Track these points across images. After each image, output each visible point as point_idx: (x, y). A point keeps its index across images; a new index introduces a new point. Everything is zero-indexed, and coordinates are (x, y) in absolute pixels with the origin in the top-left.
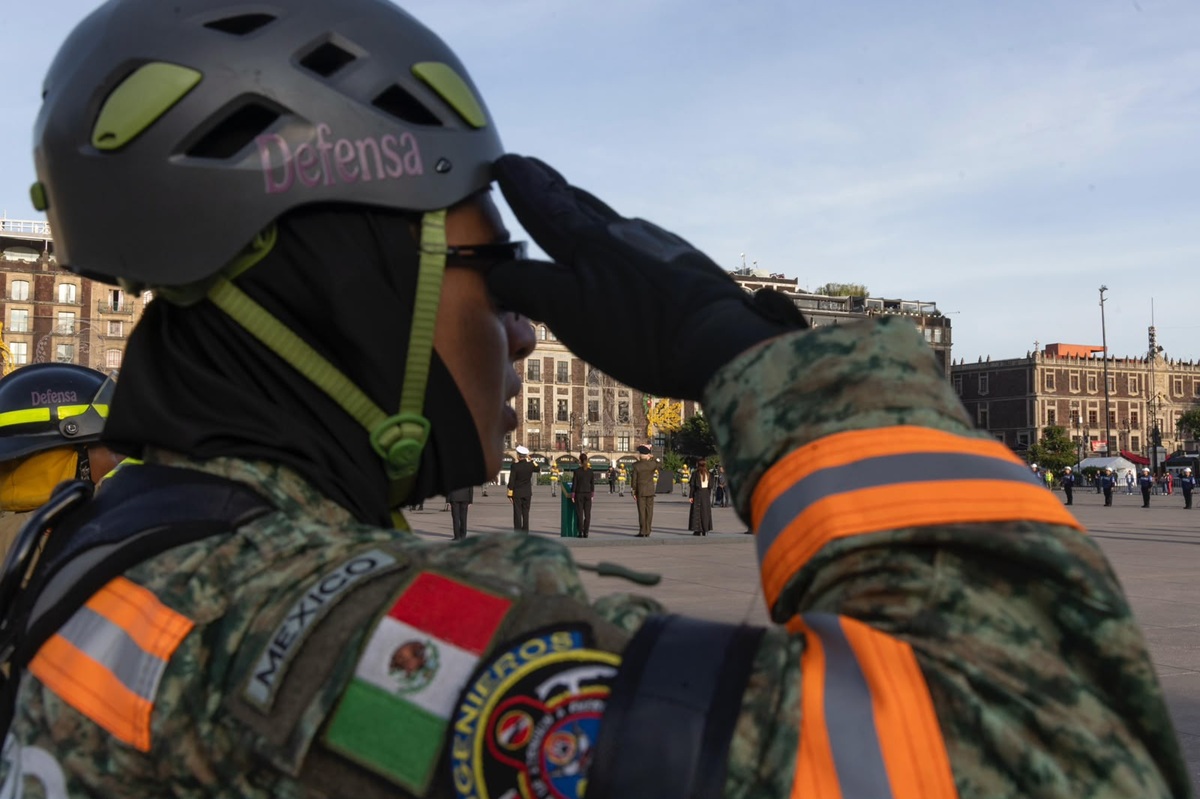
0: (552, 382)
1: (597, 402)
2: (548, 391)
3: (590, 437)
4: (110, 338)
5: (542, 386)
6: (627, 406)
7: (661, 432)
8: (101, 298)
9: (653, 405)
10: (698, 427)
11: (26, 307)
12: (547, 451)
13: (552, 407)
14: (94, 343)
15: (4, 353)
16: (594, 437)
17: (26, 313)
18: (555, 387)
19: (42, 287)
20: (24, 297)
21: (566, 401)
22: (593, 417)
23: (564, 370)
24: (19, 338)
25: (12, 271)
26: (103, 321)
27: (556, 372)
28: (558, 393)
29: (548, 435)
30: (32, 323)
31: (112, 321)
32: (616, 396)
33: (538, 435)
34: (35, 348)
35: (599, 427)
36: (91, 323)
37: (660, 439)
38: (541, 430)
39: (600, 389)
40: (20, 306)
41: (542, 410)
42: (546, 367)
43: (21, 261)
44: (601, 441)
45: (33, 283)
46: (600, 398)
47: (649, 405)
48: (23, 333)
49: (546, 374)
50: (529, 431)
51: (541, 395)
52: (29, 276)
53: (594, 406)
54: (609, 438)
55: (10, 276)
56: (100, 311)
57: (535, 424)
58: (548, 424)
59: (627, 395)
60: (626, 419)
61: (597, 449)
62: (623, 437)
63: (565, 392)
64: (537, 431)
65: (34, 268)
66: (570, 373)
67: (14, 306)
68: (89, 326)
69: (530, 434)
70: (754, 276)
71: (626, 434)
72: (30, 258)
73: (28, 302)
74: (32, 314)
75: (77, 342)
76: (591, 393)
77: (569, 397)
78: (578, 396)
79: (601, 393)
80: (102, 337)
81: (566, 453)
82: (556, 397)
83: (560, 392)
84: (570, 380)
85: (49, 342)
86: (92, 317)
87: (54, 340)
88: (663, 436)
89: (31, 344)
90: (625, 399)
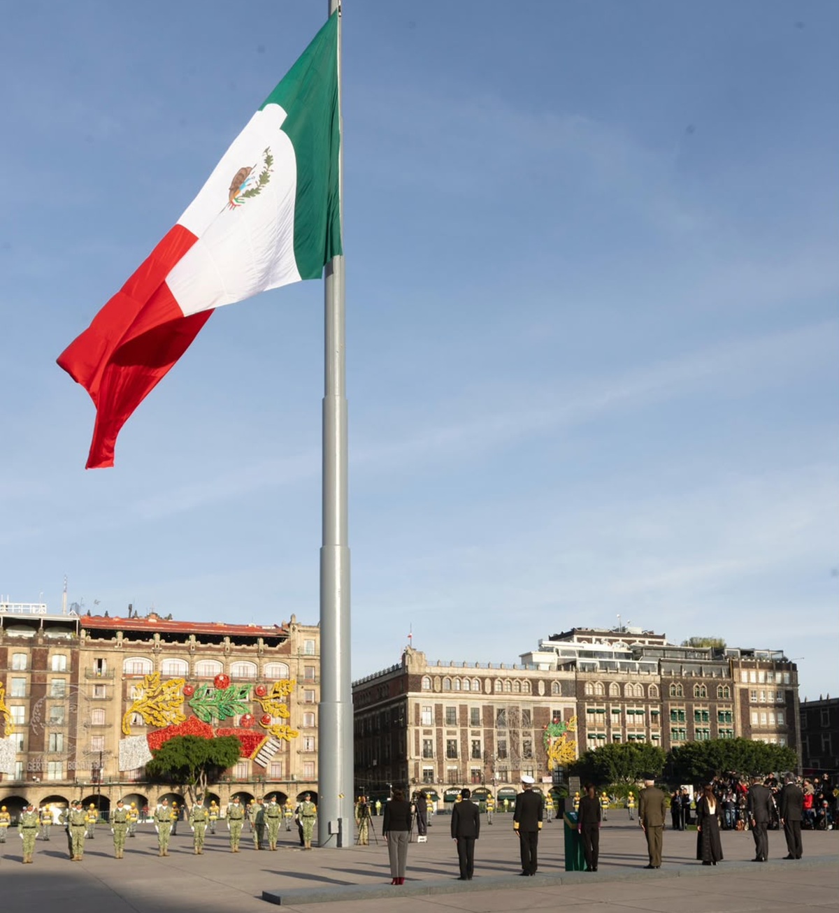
0: (467, 725)
1: (505, 742)
2: (464, 733)
3: (500, 772)
4: (95, 700)
5: (458, 729)
6: (531, 745)
7: (559, 766)
8: (87, 665)
9: (552, 743)
10: (592, 759)
11: (24, 675)
12: (464, 785)
13: (467, 747)
14: (82, 704)
15: (5, 715)
16: (504, 771)
17: (24, 680)
18: (470, 730)
19: (38, 658)
20: (23, 667)
21: (479, 742)
22: (502, 754)
23: (477, 715)
24: (18, 702)
25: (13, 646)
26: (89, 685)
27: (469, 717)
28: (472, 735)
29: (465, 771)
30: (29, 689)
31: (97, 685)
32: (521, 736)
33: (456, 771)
34: (31, 710)
35: (507, 763)
36: (79, 687)
37: (558, 772)
38: (458, 767)
39: (507, 730)
40: (19, 675)
41: (459, 750)
42: (461, 713)
43: (20, 637)
44: (510, 774)
45: (31, 655)
46: (507, 738)
47: (549, 743)
48: (21, 698)
49: (461, 719)
50: (449, 768)
51: (458, 737)
52: (26, 649)
53: (502, 745)
54: (516, 771)
55: (11, 649)
56: (87, 676)
57: (454, 761)
58: (464, 762)
59: (530, 735)
60: (530, 755)
61: (506, 781)
62: (528, 771)
63: (478, 734)
64: (455, 768)
65: (31, 642)
66: (481, 717)
67: (14, 675)
68: (77, 690)
69: (449, 771)
70: (629, 633)
71: (530, 769)
72: (29, 634)
73: (27, 671)
74: (30, 682)
75: (67, 703)
76: (500, 734)
77: (481, 738)
78: (489, 737)
79: (508, 734)
80: (87, 699)
81: (480, 786)
82: (470, 738)
83: (474, 734)
84: (481, 723)
85: (44, 704)
86: (79, 682)
87: (48, 703)
88: (561, 769)
89: (28, 707)
90: (528, 738)
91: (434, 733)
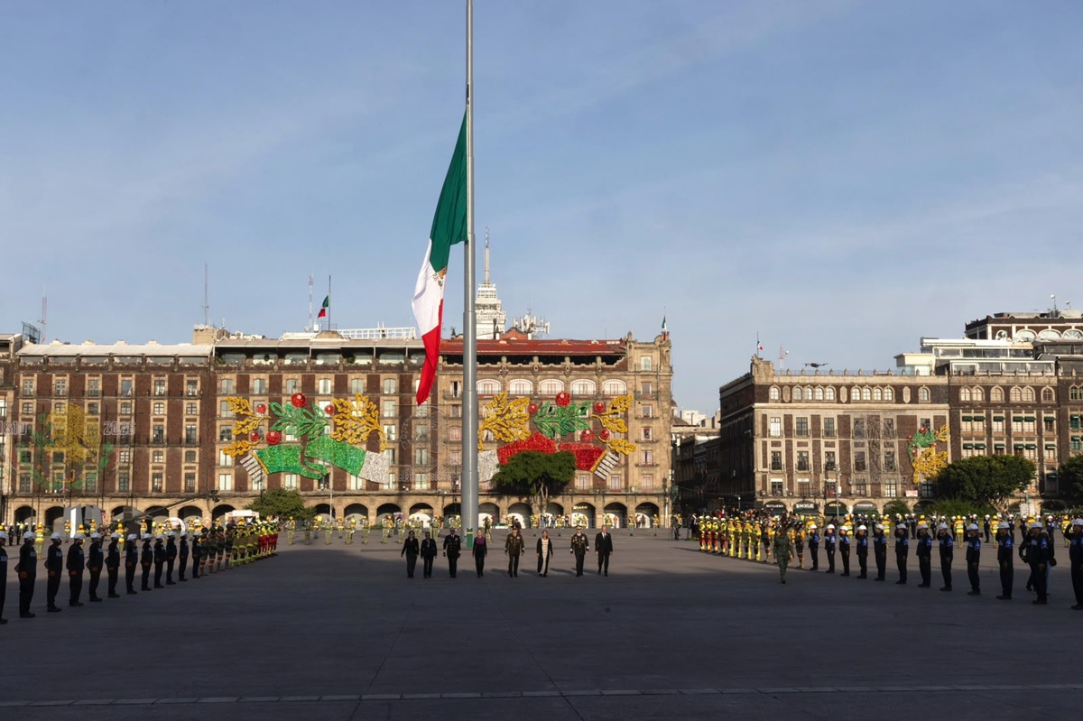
0: (819, 437)
1: (863, 453)
2: (816, 445)
3: (857, 485)
4: (452, 418)
5: (810, 441)
6: (893, 456)
7: (928, 479)
8: (445, 388)
9: (919, 453)
11: (394, 398)
12: (815, 498)
13: (820, 459)
14: (441, 423)
15: (379, 433)
16: (862, 484)
17: (393, 403)
18: (823, 441)
19: (404, 383)
20: (393, 391)
21: (833, 453)
22: (860, 466)
23: (831, 426)
24: (390, 422)
25: (384, 372)
26: (447, 405)
27: (822, 427)
28: (826, 446)
29: (817, 483)
30: (398, 410)
31: (454, 405)
32: (882, 446)
33: (808, 483)
34: (400, 428)
35: (866, 475)
36: (439, 408)
37: (927, 485)
38: (810, 480)
39: (866, 441)
40: (389, 398)
41: (811, 461)
42: (813, 423)
43: (389, 364)
44: (869, 488)
45: (398, 381)
46: (866, 449)
47: (915, 455)
48: (392, 418)
49: (813, 429)
50: (799, 480)
51: (810, 449)
52: (395, 376)
53: (861, 456)
54: (876, 485)
55: (382, 376)
56: (445, 398)
57: (805, 474)
58: (817, 474)
59: (892, 446)
60: (891, 468)
61: (865, 496)
62: (890, 484)
63: (832, 445)
64: (807, 480)
65: (399, 368)
66: (836, 428)
67: (385, 398)
68: (437, 410)
69: (799, 483)
70: (1061, 317)
71: (893, 482)
72: (394, 361)
73: (395, 394)
74: (398, 404)
75: (429, 422)
76: (856, 445)
77: (836, 450)
78: (845, 448)
79: (867, 444)
80: (447, 418)
81: (834, 500)
82: (824, 449)
83: (827, 445)
84: (836, 434)
85: (410, 423)
86: (439, 402)
87: (413, 422)
88: (930, 482)
89: (398, 426)
90: (891, 450)
91: (783, 444)
